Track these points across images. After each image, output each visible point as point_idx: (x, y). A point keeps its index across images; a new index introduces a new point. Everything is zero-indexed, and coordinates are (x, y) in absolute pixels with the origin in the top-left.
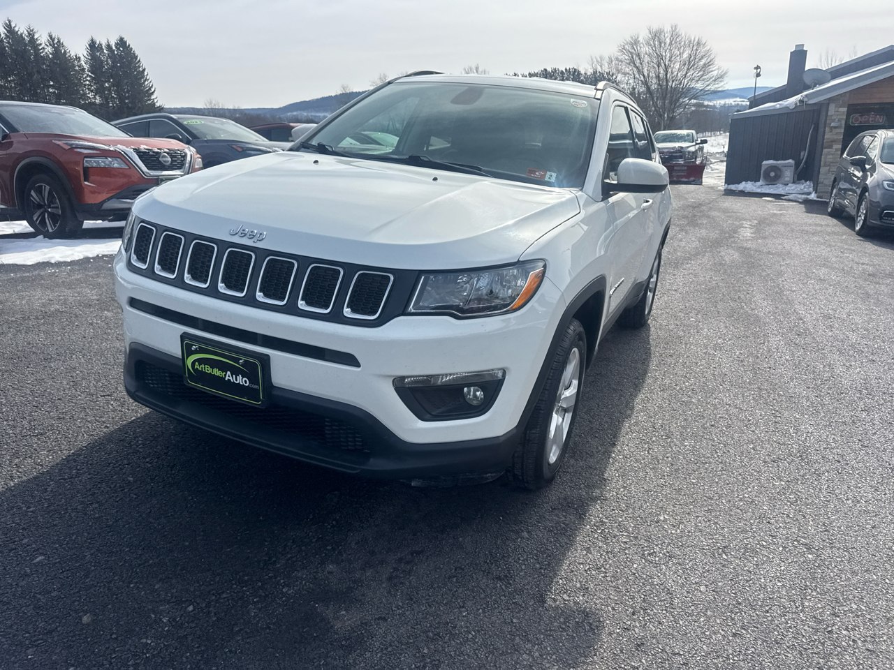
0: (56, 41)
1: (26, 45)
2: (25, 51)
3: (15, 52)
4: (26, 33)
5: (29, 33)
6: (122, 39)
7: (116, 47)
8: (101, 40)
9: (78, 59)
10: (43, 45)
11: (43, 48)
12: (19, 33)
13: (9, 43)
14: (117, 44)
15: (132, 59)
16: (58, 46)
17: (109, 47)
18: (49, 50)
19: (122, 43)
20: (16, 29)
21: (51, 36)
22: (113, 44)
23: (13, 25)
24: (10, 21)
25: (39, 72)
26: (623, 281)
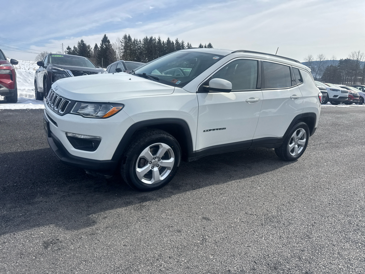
0: (190, 45)
1: (181, 47)
4: (181, 43)
5: (182, 43)
6: (210, 44)
7: (208, 47)
8: (203, 44)
10: (186, 46)
11: (185, 48)
12: (179, 43)
13: (176, 46)
20: (179, 41)
23: (178, 40)
26: (224, 128)
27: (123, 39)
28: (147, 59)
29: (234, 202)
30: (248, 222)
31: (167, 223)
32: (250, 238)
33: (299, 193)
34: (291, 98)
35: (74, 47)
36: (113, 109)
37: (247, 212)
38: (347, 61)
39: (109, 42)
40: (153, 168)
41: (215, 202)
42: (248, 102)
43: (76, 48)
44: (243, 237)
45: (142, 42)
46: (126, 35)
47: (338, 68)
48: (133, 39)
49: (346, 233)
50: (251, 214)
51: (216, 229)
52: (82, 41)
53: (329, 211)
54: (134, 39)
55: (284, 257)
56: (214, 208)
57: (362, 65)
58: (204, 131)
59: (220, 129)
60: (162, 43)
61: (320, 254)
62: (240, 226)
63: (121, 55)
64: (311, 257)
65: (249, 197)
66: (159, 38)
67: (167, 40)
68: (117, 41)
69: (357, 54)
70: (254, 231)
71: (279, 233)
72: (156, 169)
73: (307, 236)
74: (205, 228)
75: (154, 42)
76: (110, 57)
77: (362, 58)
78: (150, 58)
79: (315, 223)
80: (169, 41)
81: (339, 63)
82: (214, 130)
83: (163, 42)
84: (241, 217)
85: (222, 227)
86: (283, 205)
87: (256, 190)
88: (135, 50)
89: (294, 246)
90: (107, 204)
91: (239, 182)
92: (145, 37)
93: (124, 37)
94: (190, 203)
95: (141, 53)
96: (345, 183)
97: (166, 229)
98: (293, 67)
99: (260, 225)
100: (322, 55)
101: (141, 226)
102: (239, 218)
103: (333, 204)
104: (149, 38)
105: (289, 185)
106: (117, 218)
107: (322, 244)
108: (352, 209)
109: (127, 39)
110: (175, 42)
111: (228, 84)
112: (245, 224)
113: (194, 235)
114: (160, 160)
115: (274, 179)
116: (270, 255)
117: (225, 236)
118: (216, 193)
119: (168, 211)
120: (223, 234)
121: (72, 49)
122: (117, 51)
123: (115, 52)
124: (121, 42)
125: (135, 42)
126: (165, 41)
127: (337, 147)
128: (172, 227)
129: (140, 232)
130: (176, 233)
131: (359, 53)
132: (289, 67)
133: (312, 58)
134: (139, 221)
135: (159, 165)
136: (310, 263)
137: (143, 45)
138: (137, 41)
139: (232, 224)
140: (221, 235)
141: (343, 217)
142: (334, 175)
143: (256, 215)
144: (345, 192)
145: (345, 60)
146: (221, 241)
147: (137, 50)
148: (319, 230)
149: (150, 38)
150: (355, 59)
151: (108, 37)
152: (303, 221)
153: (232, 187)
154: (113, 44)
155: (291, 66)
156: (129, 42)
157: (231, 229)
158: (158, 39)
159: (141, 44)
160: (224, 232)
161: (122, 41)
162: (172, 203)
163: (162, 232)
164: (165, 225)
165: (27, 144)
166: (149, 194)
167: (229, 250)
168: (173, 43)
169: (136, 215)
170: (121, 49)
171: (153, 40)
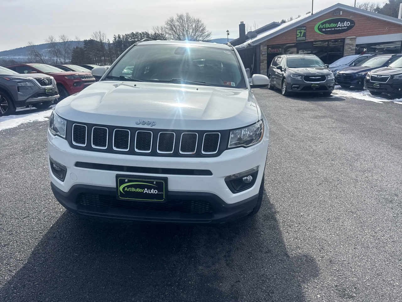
38: (91, 42)
47: (85, 49)
57: (106, 46)
69: (99, 34)
77: (104, 39)
81: (84, 45)
100: (64, 36)
131: (100, 33)
133: (54, 39)
145: (89, 40)
150: (98, 40)
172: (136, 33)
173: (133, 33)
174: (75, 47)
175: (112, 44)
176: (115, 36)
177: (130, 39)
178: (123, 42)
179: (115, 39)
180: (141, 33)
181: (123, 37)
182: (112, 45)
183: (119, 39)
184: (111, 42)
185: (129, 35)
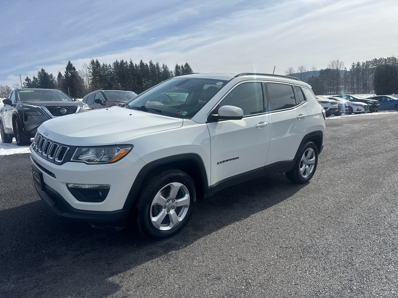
0: (165, 66)
1: (155, 69)
2: (155, 70)
3: (152, 71)
4: (156, 64)
5: (157, 65)
7: (185, 67)
8: (180, 65)
9: (172, 72)
10: (161, 68)
12: (154, 65)
13: (150, 68)
14: (185, 66)
15: (190, 71)
16: (166, 68)
17: (182, 67)
18: (163, 70)
19: (187, 65)
20: (153, 63)
21: (163, 65)
22: (184, 65)
23: (152, 62)
24: (151, 61)
25: (158, 78)
26: (237, 158)
27: (90, 65)
28: (119, 84)
29: (264, 236)
30: (286, 257)
31: (202, 271)
32: (294, 275)
33: (325, 217)
34: (298, 118)
35: (34, 78)
36: (122, 151)
37: (281, 246)
38: (327, 71)
39: (74, 69)
40: (169, 211)
41: (244, 240)
42: (258, 127)
43: (36, 78)
44: (286, 274)
45: (112, 67)
46: (93, 60)
47: (320, 78)
48: (101, 64)
49: (385, 254)
50: (286, 248)
51: (256, 270)
52: (43, 70)
53: (360, 232)
54: (103, 64)
55: (336, 291)
56: (246, 246)
57: (343, 74)
58: (218, 163)
59: (233, 159)
60: (134, 66)
61: (368, 281)
62: (279, 262)
63: (89, 82)
64: (362, 286)
65: (277, 228)
66: (131, 61)
67: (140, 63)
68: (84, 67)
69: (336, 63)
70: (295, 266)
71: (321, 264)
72: (172, 212)
73: (349, 264)
74: (244, 270)
75: (126, 65)
76: (77, 86)
77: (341, 67)
78: (123, 83)
79: (352, 248)
80: (141, 63)
81: (320, 74)
82: (227, 161)
83: (136, 64)
84: (277, 252)
85: (262, 267)
86: (315, 232)
87: (281, 220)
88: (106, 76)
89: (341, 277)
90: (129, 258)
91: (262, 212)
92: (116, 61)
93: (92, 62)
94: (219, 245)
95: (112, 79)
96: (365, 200)
97: (203, 278)
98: (295, 86)
99: (299, 258)
100: (302, 67)
101: (176, 279)
102: (275, 254)
103: (362, 224)
104: (119, 61)
105: (312, 209)
106: (145, 273)
107: (367, 270)
108: (382, 227)
109: (95, 65)
110: (148, 64)
111: (239, 111)
112: (284, 259)
113: (236, 281)
114: (175, 201)
115: (296, 205)
116: (321, 291)
117: (268, 276)
118: (243, 229)
119: (198, 257)
120: (265, 275)
121: (32, 80)
122: (85, 79)
123: (83, 79)
124: (88, 68)
125: (104, 67)
126: (138, 64)
127: (345, 162)
128: (209, 274)
129: (176, 286)
130: (215, 281)
131: (338, 61)
132: (292, 86)
133: (292, 71)
134: (171, 273)
135: (174, 206)
136: (363, 293)
137: (114, 69)
138: (106, 66)
139: (270, 261)
140: (264, 276)
141: (377, 237)
142: (352, 192)
143: (291, 247)
144: (368, 209)
145: (325, 70)
146: (266, 283)
147: (108, 76)
148: (359, 255)
149: (121, 61)
150: (335, 68)
151: (73, 64)
152: (340, 247)
153: (256, 219)
154: (79, 71)
155: (293, 85)
156: (97, 68)
157: (272, 267)
158: (130, 63)
159: (111, 69)
160: (266, 272)
161: (90, 67)
162: (200, 247)
163: (201, 283)
164: (200, 274)
165: (13, 198)
166: (172, 241)
167: (277, 292)
168: (147, 65)
169: (166, 267)
170: (89, 76)
171: (124, 63)
172: (380, 60)
173: (376, 59)
174: (311, 77)
175: (348, 72)
176: (354, 64)
177: (371, 66)
178: (361, 70)
179: (353, 66)
180: (387, 59)
181: (363, 65)
182: (348, 74)
183: (357, 66)
184: (348, 70)
185: (370, 62)
